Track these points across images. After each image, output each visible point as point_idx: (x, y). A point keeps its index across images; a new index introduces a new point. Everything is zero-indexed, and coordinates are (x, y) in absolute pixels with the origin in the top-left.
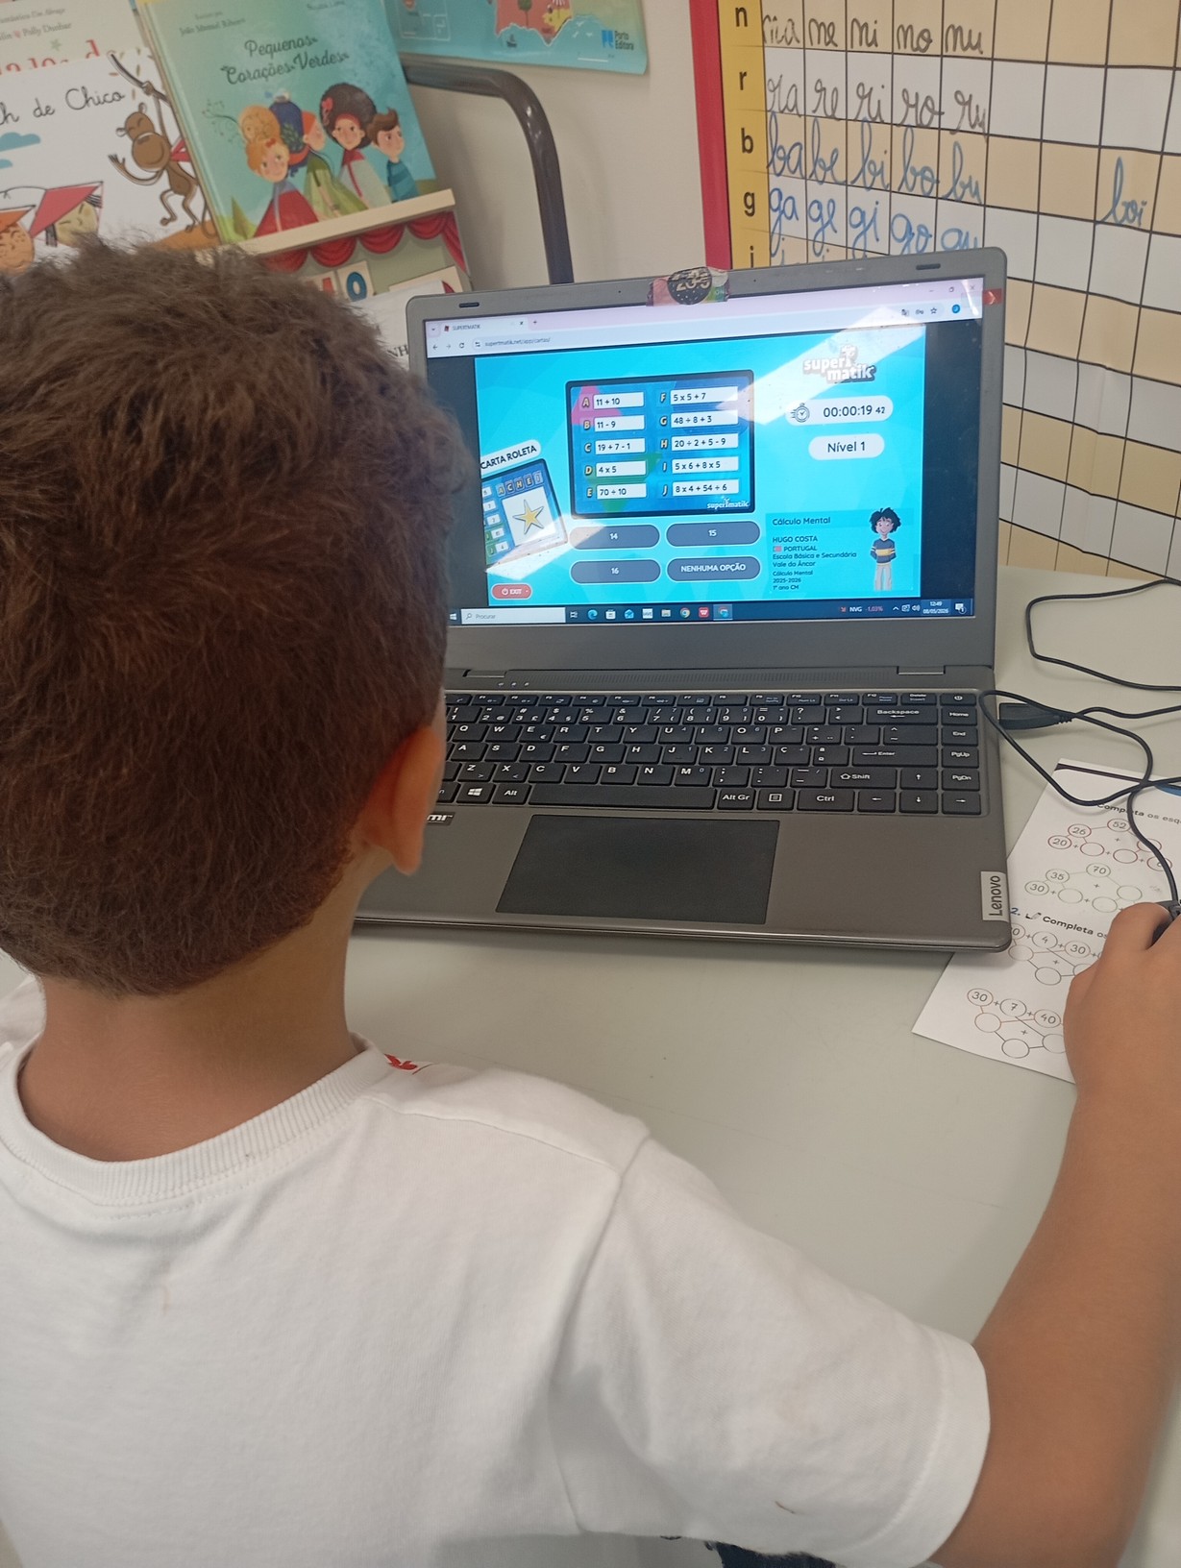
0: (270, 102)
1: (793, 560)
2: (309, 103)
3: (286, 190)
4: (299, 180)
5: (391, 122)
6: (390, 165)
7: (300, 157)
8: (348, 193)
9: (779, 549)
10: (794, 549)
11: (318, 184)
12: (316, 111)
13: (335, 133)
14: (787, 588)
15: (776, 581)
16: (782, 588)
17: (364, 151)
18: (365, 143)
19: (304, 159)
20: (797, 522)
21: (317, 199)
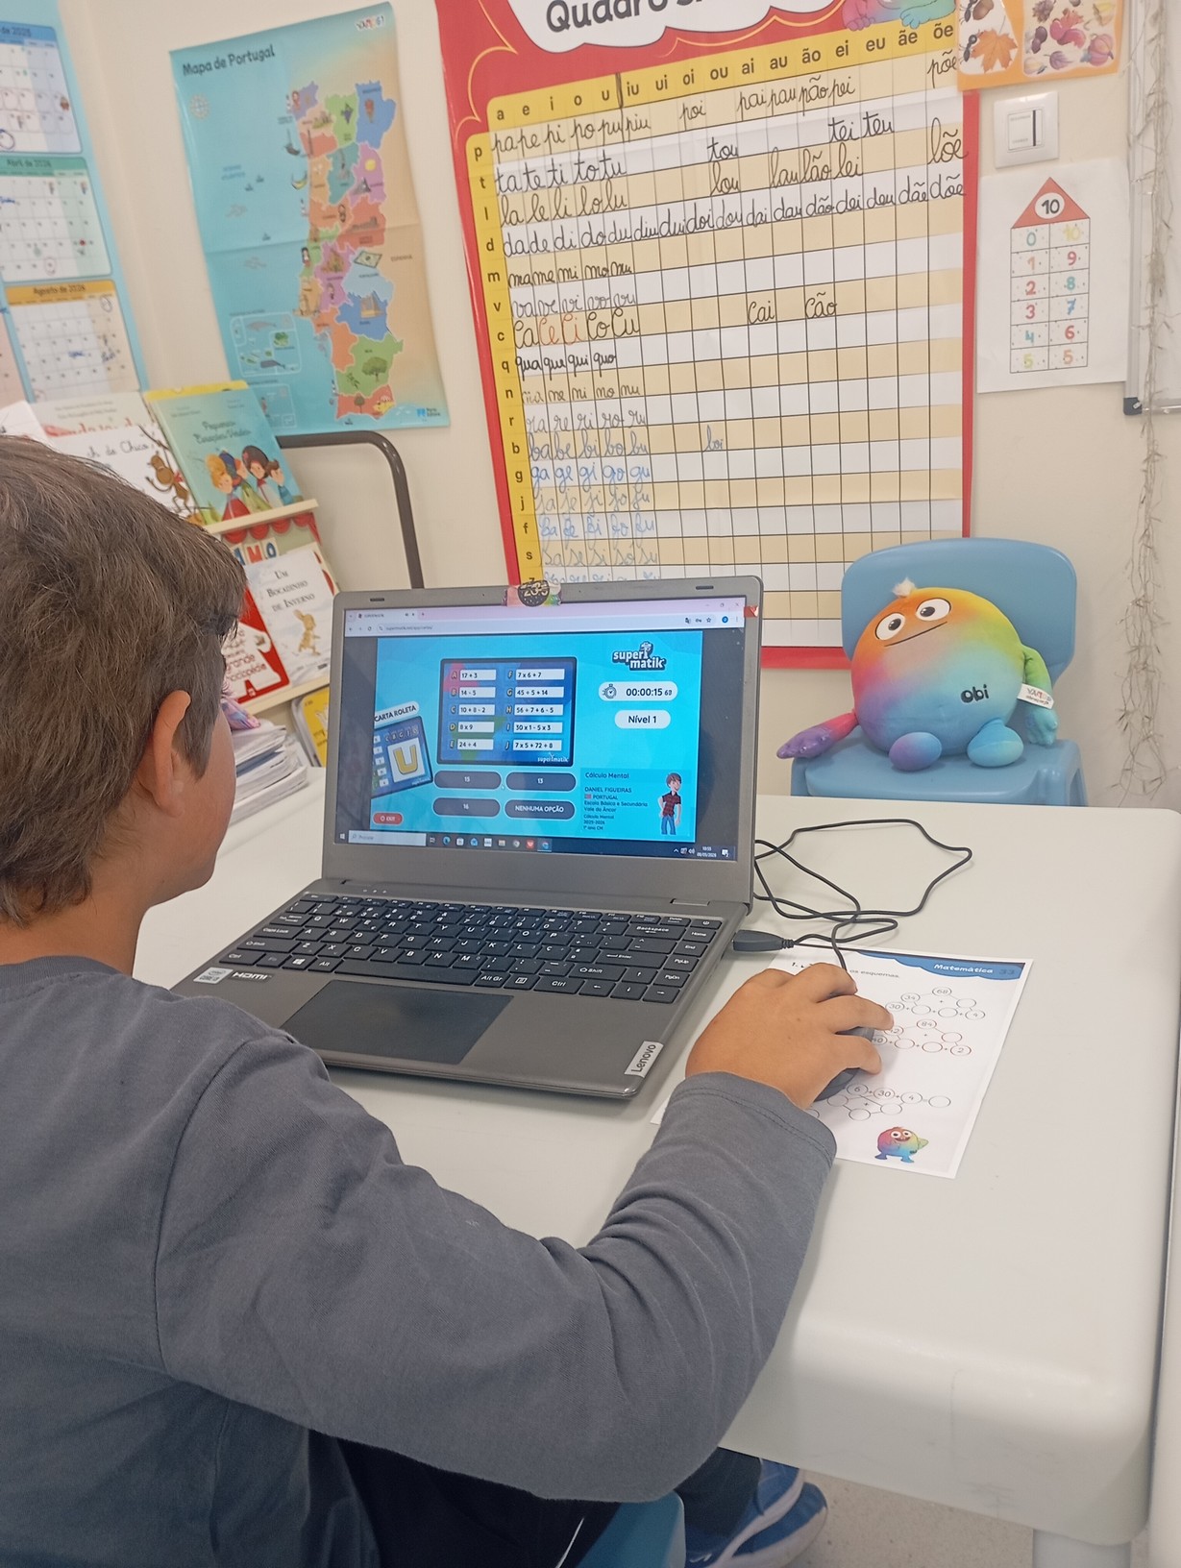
0: (218, 454)
1: (600, 806)
2: (237, 454)
3: (233, 498)
4: (239, 493)
5: (276, 466)
6: (279, 487)
7: (237, 481)
8: (263, 501)
9: (589, 796)
10: (600, 797)
11: (248, 495)
12: (241, 459)
13: (252, 470)
14: (594, 828)
15: (586, 822)
16: (590, 828)
17: (266, 480)
18: (266, 476)
19: (239, 482)
20: (604, 776)
21: (249, 502)
